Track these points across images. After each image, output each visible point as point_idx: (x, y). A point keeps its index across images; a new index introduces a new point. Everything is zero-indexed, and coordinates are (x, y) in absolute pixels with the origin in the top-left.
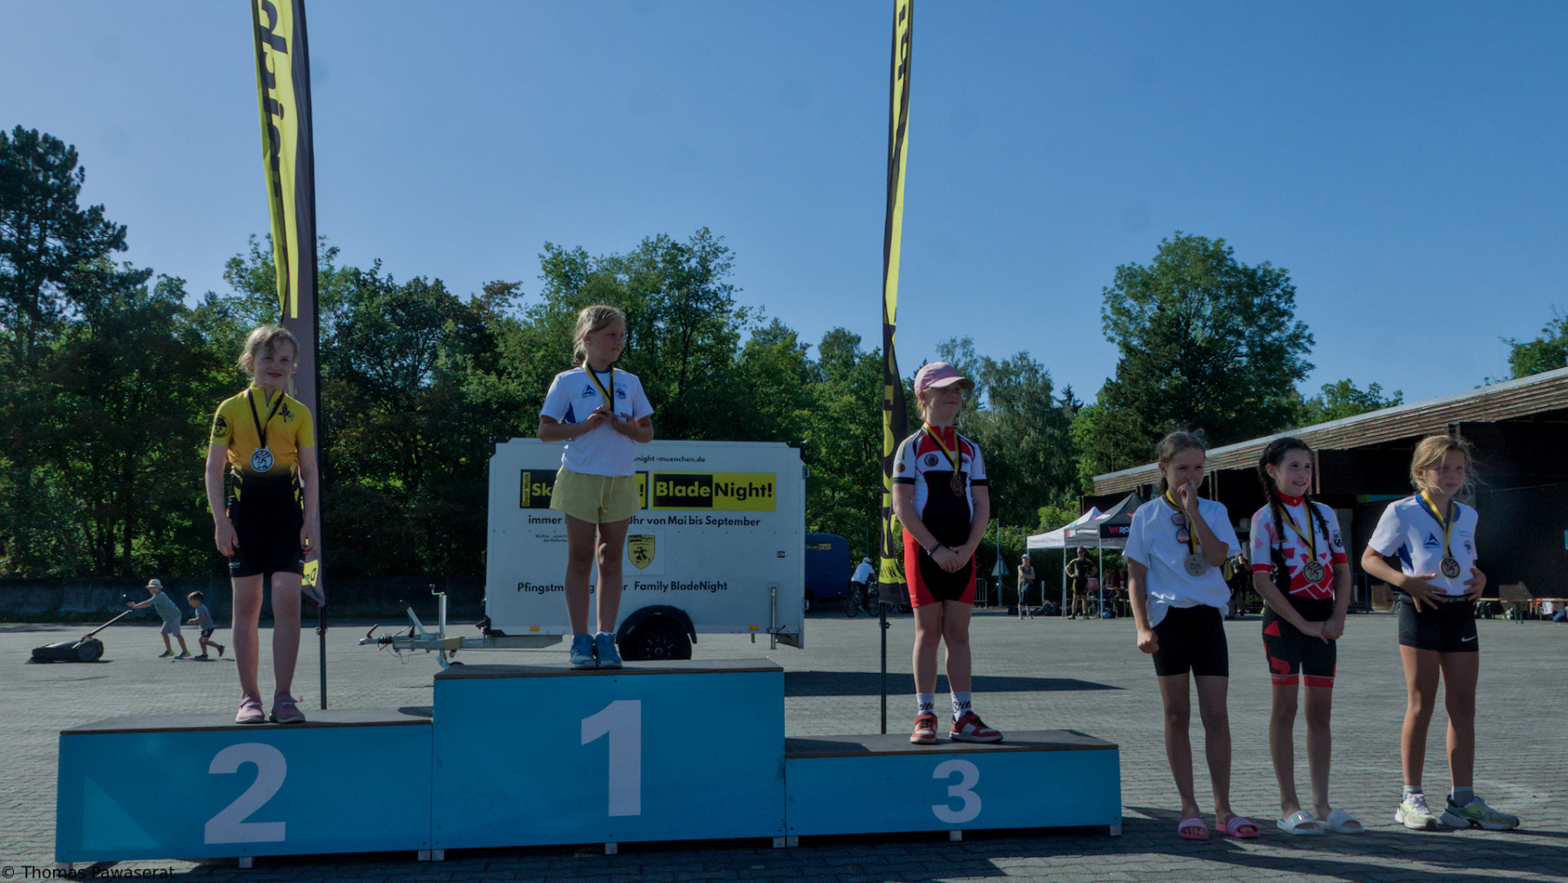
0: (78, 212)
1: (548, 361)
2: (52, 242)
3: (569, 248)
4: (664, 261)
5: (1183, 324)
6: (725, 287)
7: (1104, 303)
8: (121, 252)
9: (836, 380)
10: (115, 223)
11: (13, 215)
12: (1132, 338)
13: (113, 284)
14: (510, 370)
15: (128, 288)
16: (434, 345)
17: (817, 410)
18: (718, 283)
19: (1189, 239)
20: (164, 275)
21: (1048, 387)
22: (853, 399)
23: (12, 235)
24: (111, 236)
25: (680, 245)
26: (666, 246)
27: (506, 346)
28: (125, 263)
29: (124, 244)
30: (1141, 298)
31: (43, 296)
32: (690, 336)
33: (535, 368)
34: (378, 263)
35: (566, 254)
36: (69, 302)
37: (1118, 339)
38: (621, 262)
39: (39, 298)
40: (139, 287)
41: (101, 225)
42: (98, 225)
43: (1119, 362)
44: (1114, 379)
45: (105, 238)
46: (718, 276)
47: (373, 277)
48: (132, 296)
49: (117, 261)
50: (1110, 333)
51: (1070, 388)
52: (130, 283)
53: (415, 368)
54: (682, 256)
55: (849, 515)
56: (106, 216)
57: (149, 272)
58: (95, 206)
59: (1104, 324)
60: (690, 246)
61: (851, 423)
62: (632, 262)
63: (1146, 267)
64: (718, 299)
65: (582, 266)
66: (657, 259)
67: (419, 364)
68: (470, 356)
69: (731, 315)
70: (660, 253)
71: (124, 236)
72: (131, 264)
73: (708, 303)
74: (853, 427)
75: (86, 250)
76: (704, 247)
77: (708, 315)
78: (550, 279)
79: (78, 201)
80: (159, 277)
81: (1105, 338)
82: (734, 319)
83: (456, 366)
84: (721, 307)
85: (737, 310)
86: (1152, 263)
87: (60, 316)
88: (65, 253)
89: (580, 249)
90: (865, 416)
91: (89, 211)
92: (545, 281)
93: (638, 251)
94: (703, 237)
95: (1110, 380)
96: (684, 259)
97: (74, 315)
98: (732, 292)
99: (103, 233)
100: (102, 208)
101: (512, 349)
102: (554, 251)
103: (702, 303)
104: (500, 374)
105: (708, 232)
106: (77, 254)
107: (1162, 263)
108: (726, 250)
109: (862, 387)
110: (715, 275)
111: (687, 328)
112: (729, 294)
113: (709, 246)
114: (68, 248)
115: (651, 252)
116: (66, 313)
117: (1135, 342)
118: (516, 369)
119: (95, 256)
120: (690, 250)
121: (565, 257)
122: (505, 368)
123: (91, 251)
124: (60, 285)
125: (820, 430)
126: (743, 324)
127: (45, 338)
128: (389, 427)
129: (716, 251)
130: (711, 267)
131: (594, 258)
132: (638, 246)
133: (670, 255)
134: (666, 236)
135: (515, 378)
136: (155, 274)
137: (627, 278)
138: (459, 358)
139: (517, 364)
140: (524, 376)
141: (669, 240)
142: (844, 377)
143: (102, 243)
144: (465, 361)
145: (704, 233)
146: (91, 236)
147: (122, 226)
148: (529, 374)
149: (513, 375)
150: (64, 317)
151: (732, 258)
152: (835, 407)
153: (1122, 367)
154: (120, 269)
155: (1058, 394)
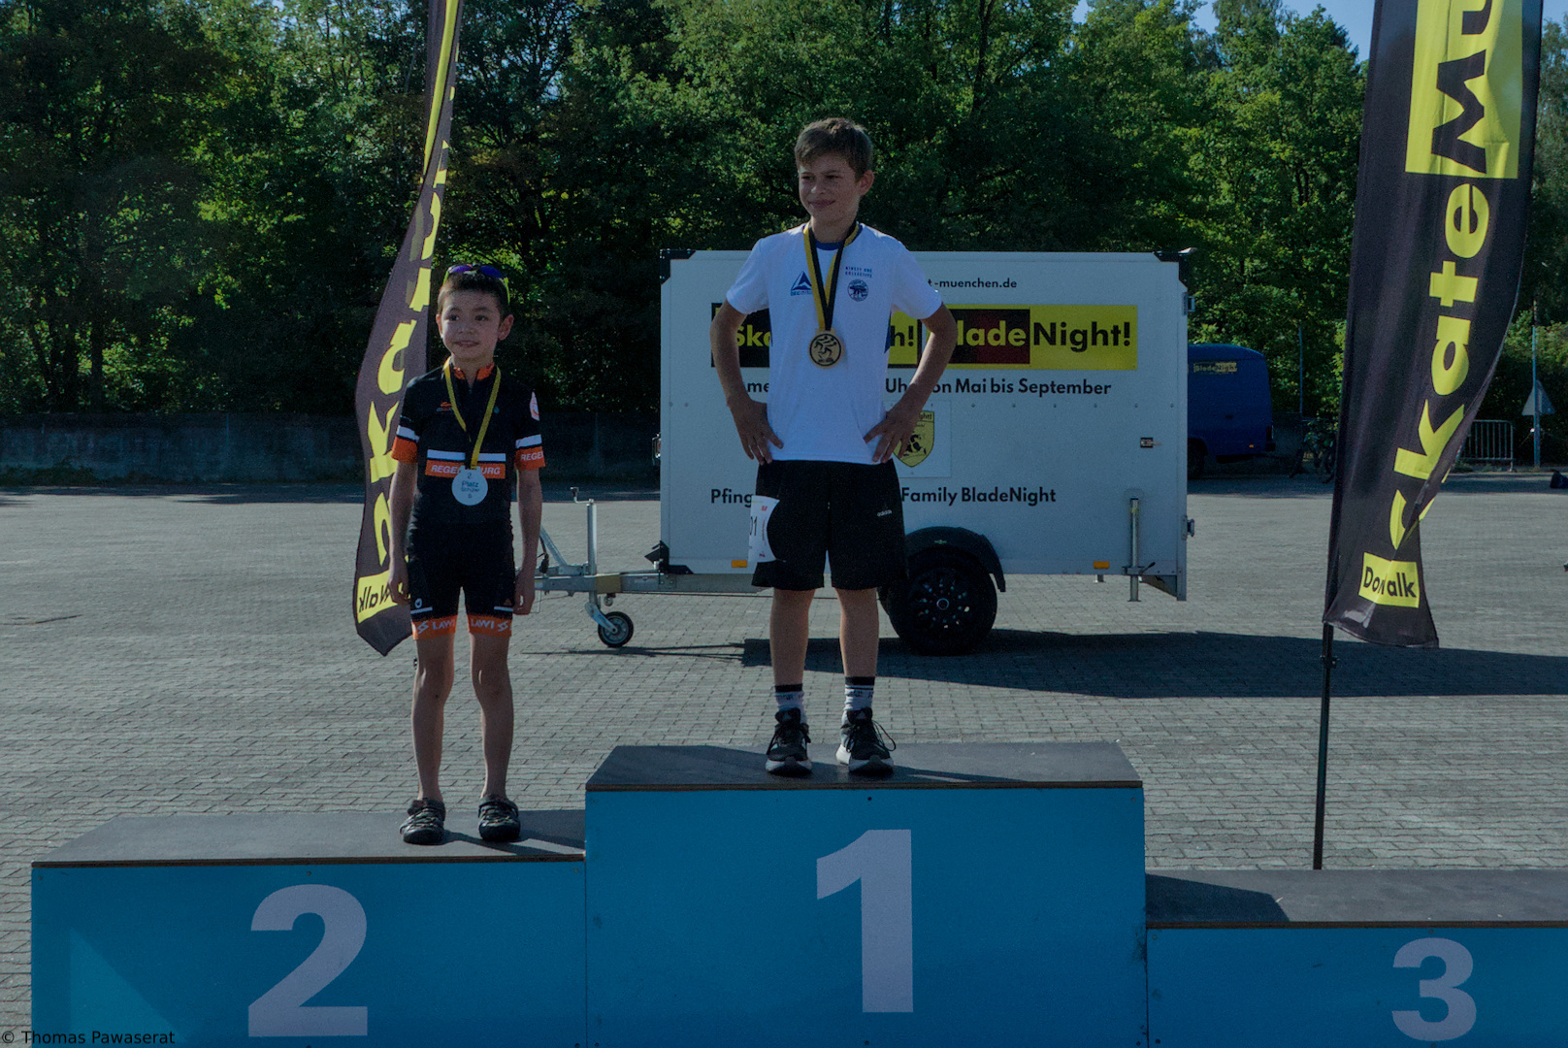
1: (753, 57)
9: (1245, 66)
14: (691, 72)
16: (564, 30)
17: (1214, 117)
22: (1276, 98)
27: (683, 32)
33: (732, 69)
53: (535, 67)
55: (1268, 299)
61: (1273, 138)
67: (543, 59)
68: (625, 49)
74: (1275, 145)
83: (602, 67)
90: (1296, 125)
101: (693, 38)
104: (674, 78)
109: (1290, 74)
118: (701, 70)
122: (682, 69)
125: (1217, 152)
128: (499, 170)
135: (700, 85)
138: (607, 52)
139: (702, 63)
140: (714, 83)
142: (1260, 59)
144: (616, 57)
148: (722, 79)
149: (696, 81)
152: (1244, 114)
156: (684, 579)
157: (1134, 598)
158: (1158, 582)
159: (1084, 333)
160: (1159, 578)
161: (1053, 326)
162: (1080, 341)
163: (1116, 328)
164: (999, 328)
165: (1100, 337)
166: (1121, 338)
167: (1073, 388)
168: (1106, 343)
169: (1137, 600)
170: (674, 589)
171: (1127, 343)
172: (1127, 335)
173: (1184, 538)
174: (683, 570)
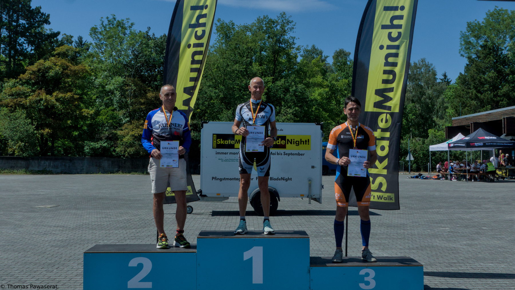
0: (31, 9)
2: (22, 21)
3: (227, 21)
4: (266, 26)
5: (495, 48)
6: (292, 37)
7: (460, 38)
8: (48, 25)
10: (45, 13)
11: (6, 11)
12: (472, 55)
13: (45, 38)
15: (50, 40)
18: (288, 36)
19: (500, 10)
20: (65, 34)
21: (435, 75)
23: (6, 19)
24: (44, 18)
25: (273, 20)
26: (267, 20)
28: (50, 30)
29: (49, 22)
30: (478, 37)
31: (18, 42)
32: (276, 58)
34: (149, 28)
35: (226, 24)
36: (28, 45)
37: (466, 55)
38: (248, 27)
39: (17, 45)
40: (55, 39)
41: (40, 14)
42: (39, 14)
43: (466, 65)
44: (463, 73)
45: (42, 19)
46: (289, 33)
47: (147, 35)
48: (52, 43)
49: (47, 29)
50: (462, 53)
51: (445, 73)
52: (52, 38)
54: (274, 24)
56: (42, 11)
57: (58, 33)
58: (37, 6)
59: (460, 48)
60: (277, 20)
62: (253, 27)
63: (481, 22)
64: (290, 43)
65: (232, 29)
66: (264, 26)
69: (294, 49)
70: (264, 23)
71: (49, 19)
72: (52, 30)
73: (285, 44)
75: (35, 24)
76: (283, 21)
77: (284, 49)
78: (219, 34)
79: (31, 5)
80: (63, 35)
81: (460, 55)
82: (295, 51)
84: (290, 45)
85: (297, 47)
86: (483, 20)
87: (25, 51)
88: (27, 26)
89: (232, 21)
91: (35, 9)
92: (217, 35)
93: (255, 22)
94: (282, 16)
95: (461, 74)
96: (275, 25)
97: (31, 51)
98: (295, 39)
99: (41, 17)
100: (41, 8)
102: (221, 22)
103: (282, 44)
105: (285, 14)
106: (31, 26)
107: (487, 21)
108: (292, 22)
110: (287, 32)
111: (275, 55)
112: (293, 41)
113: (285, 20)
114: (27, 24)
115: (261, 23)
116: (28, 50)
117: (474, 56)
119: (38, 27)
120: (277, 21)
121: (225, 25)
123: (36, 25)
124: (25, 39)
126: (299, 53)
127: (20, 60)
129: (288, 22)
130: (286, 29)
131: (237, 25)
132: (255, 20)
133: (269, 24)
134: (267, 16)
136: (61, 34)
137: (250, 34)
141: (268, 18)
143: (40, 21)
145: (283, 14)
146: (36, 19)
147: (48, 14)
150: (27, 52)
151: (295, 25)
153: (467, 68)
154: (48, 32)
155: (439, 77)
156: (205, 198)
157: (310, 203)
158: (315, 199)
159: (299, 142)
160: (315, 198)
161: (291, 140)
162: (298, 143)
163: (306, 140)
164: (279, 140)
165: (302, 142)
166: (307, 143)
167: (296, 154)
168: (304, 144)
169: (310, 204)
170: (203, 200)
171: (308, 144)
172: (308, 142)
173: (321, 189)
174: (205, 196)
